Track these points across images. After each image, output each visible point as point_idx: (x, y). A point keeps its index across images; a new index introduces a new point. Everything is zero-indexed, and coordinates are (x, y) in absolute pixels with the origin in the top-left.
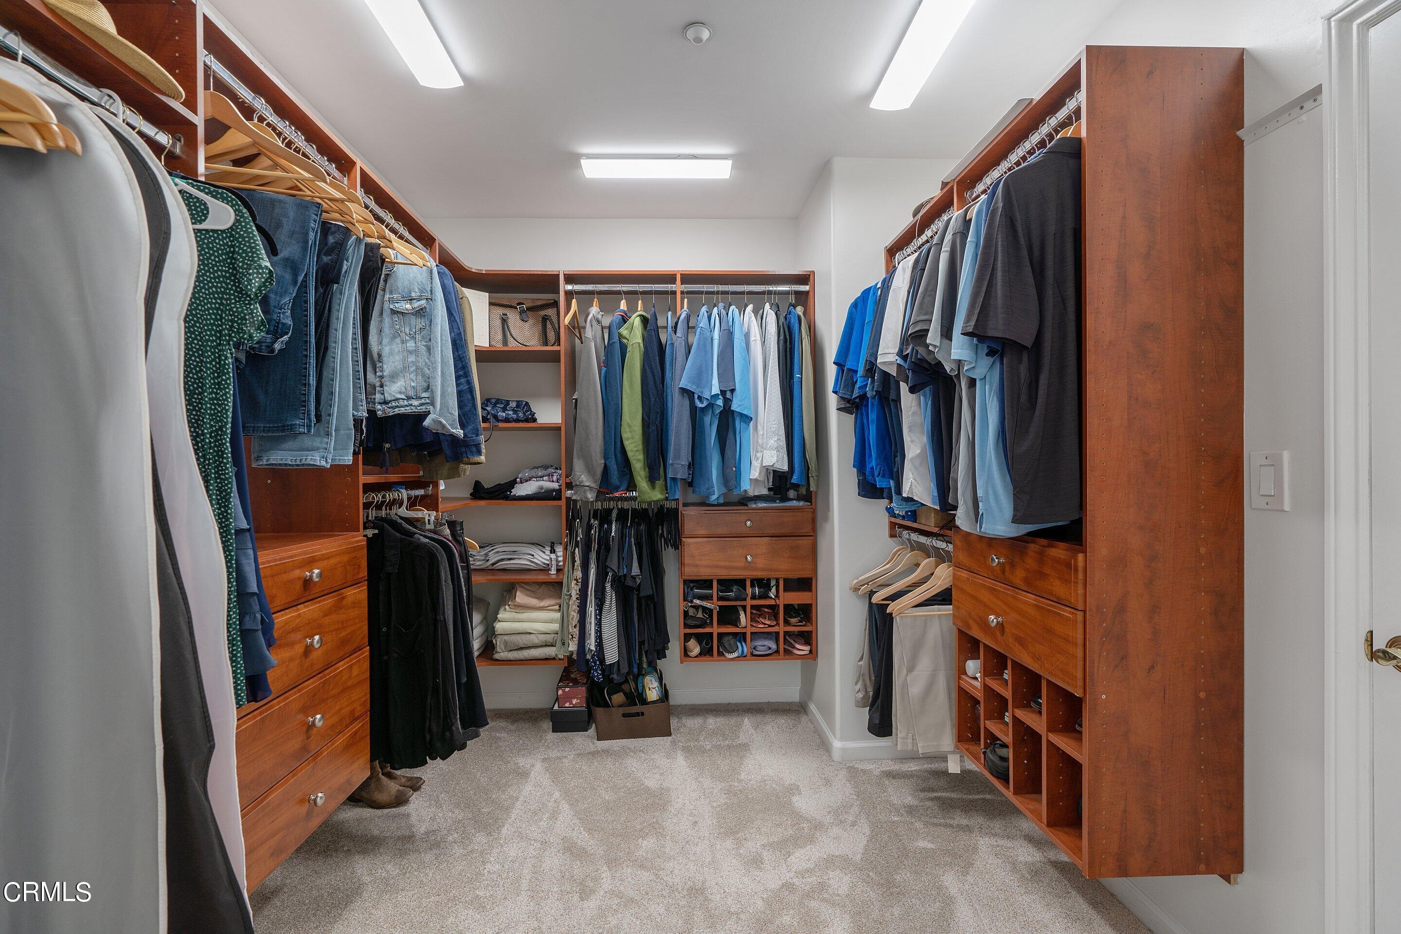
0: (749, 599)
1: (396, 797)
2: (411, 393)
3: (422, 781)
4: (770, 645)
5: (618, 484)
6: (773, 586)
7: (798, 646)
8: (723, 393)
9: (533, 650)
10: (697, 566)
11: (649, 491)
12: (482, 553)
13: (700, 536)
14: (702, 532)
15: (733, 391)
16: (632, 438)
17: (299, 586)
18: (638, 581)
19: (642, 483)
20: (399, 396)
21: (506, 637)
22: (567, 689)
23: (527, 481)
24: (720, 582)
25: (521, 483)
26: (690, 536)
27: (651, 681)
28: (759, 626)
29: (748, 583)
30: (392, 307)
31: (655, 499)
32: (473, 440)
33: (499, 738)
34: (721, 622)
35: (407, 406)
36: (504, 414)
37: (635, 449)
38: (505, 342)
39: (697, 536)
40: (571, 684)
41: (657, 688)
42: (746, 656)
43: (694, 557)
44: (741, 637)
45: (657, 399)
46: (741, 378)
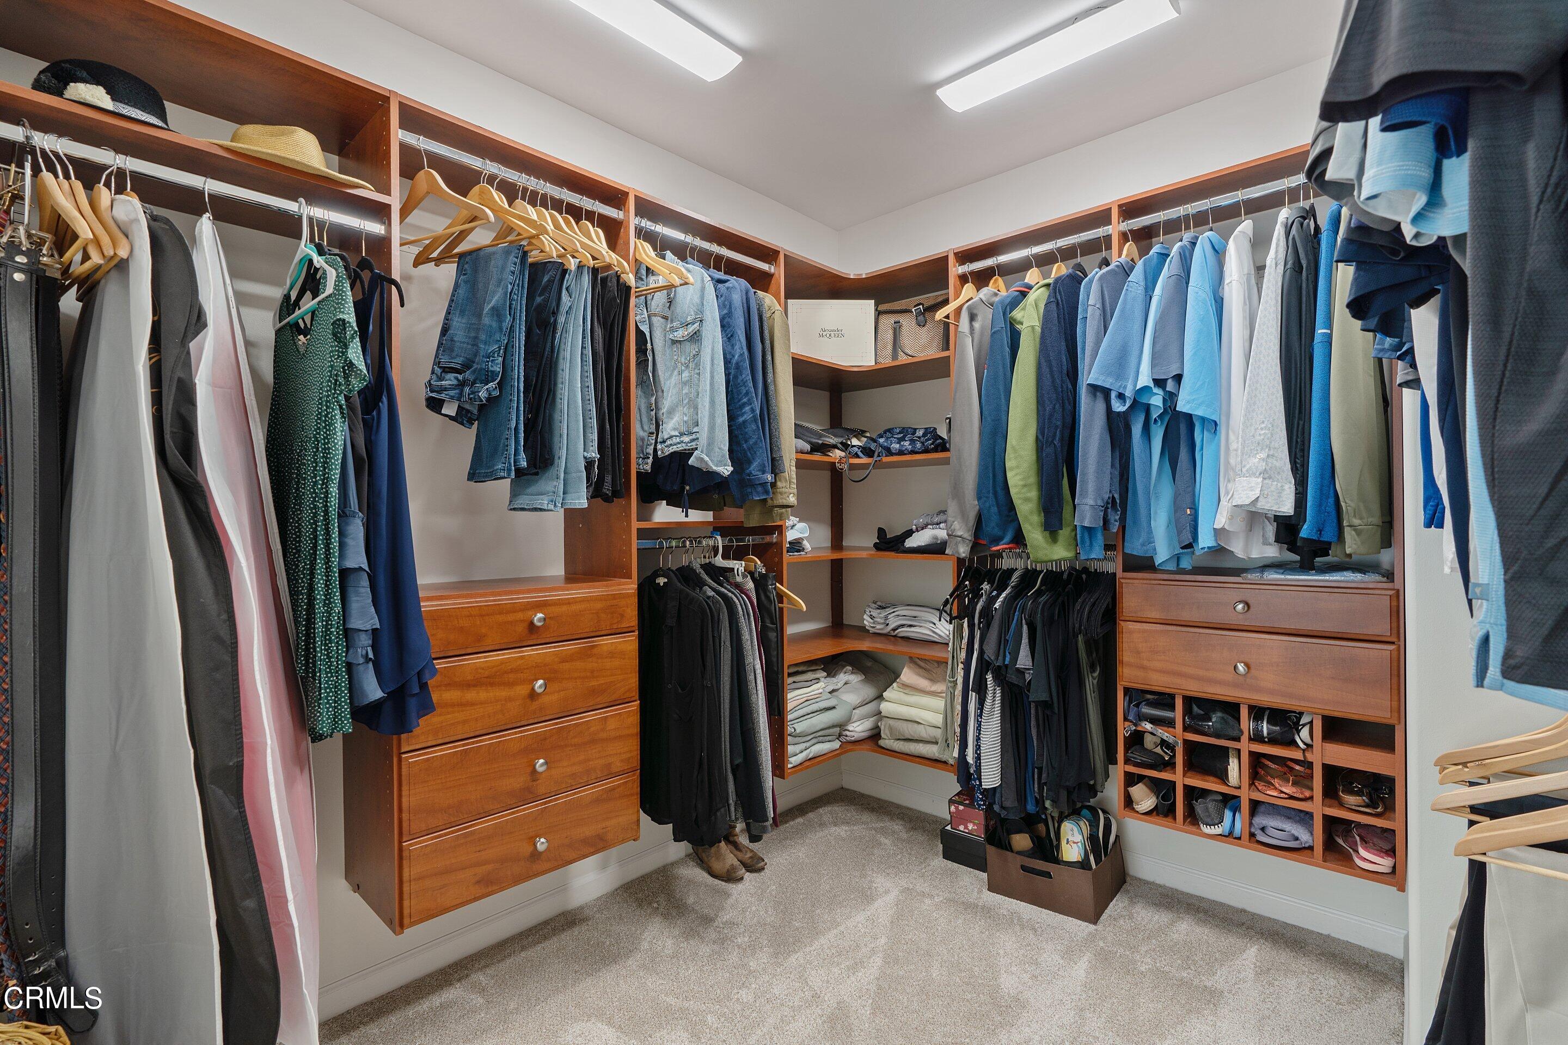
0: (1245, 738)
1: (728, 870)
2: (683, 429)
3: (762, 864)
4: (1296, 834)
5: (1000, 533)
6: (1304, 725)
7: (1362, 852)
8: (1160, 383)
9: (921, 745)
10: (1143, 668)
11: (1045, 545)
12: (882, 616)
13: (1151, 621)
14: (1154, 614)
15: (1178, 378)
16: (1018, 467)
17: (521, 629)
18: (1028, 677)
19: (1034, 534)
20: (673, 433)
21: (891, 722)
22: (961, 808)
23: (923, 529)
24: (1189, 701)
25: (918, 531)
26: (1135, 619)
27: (1072, 830)
28: (1268, 792)
29: (1244, 712)
30: (671, 336)
31: (1056, 557)
32: (759, 479)
33: (880, 844)
34: (1190, 766)
35: (679, 443)
36: (898, 445)
37: (1022, 483)
38: (895, 356)
39: (1144, 620)
40: (967, 802)
41: (1079, 844)
42: (1239, 838)
43: (1138, 653)
44: (1229, 801)
45: (1057, 406)
46: (1195, 354)
